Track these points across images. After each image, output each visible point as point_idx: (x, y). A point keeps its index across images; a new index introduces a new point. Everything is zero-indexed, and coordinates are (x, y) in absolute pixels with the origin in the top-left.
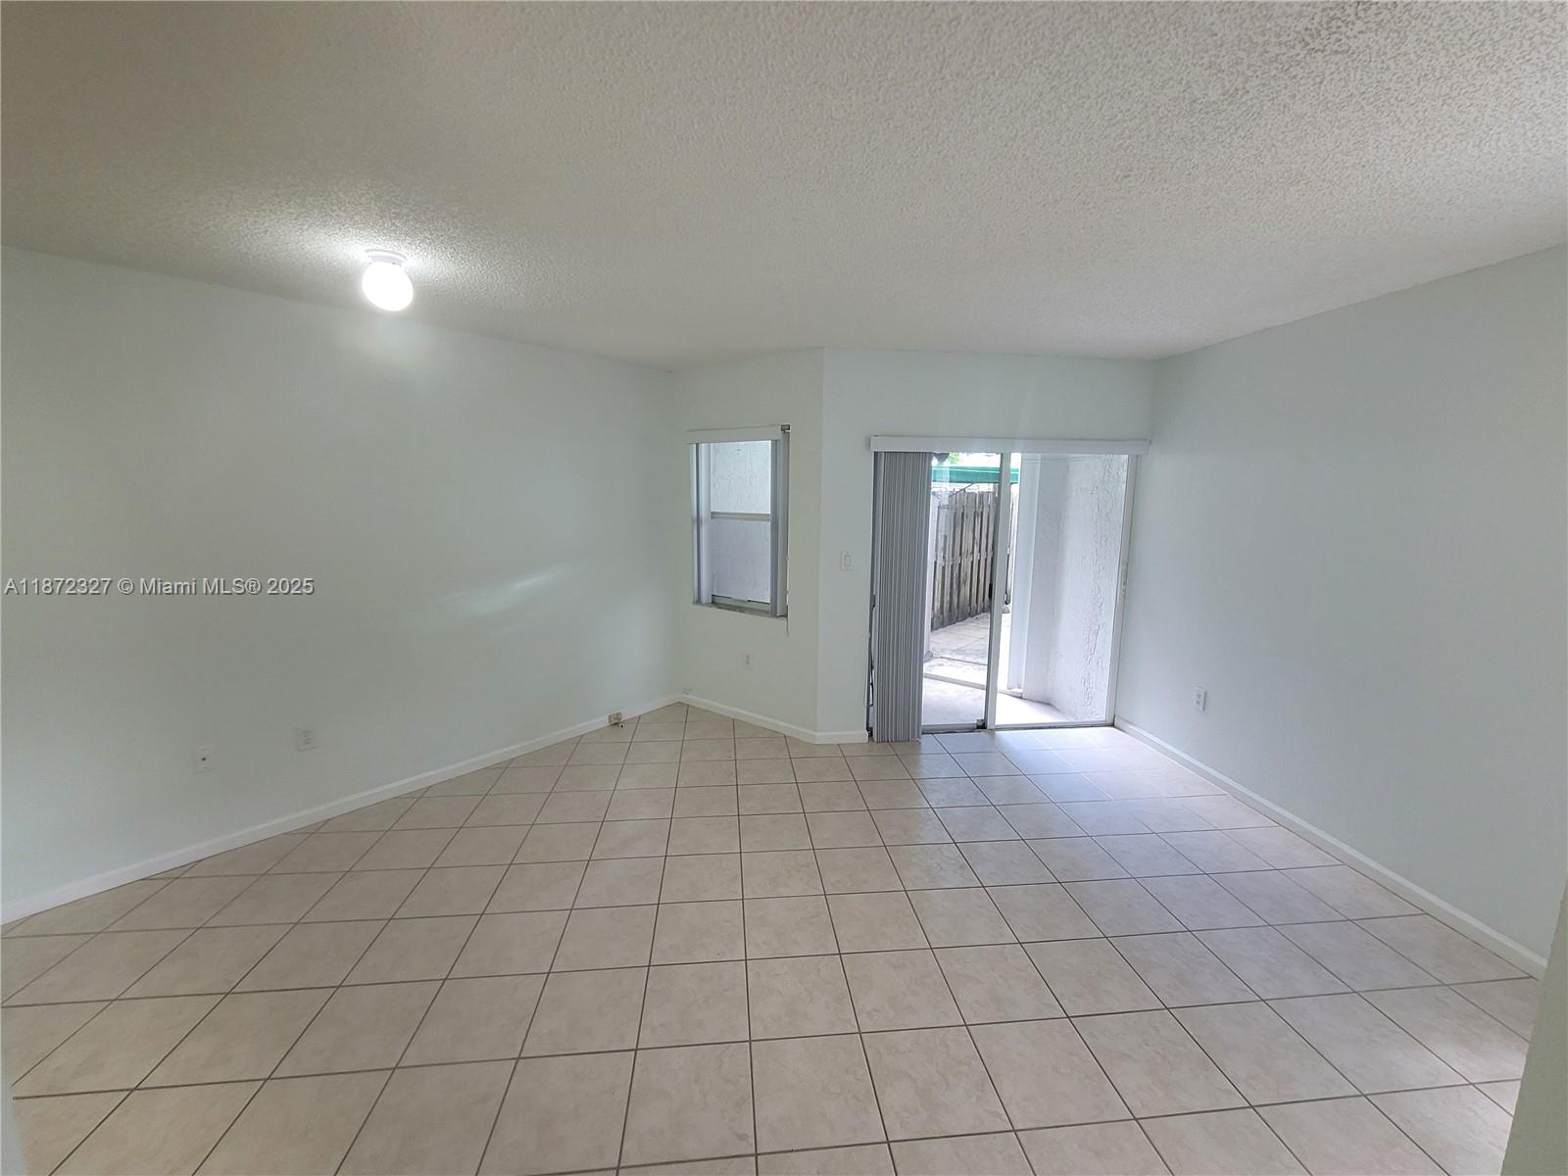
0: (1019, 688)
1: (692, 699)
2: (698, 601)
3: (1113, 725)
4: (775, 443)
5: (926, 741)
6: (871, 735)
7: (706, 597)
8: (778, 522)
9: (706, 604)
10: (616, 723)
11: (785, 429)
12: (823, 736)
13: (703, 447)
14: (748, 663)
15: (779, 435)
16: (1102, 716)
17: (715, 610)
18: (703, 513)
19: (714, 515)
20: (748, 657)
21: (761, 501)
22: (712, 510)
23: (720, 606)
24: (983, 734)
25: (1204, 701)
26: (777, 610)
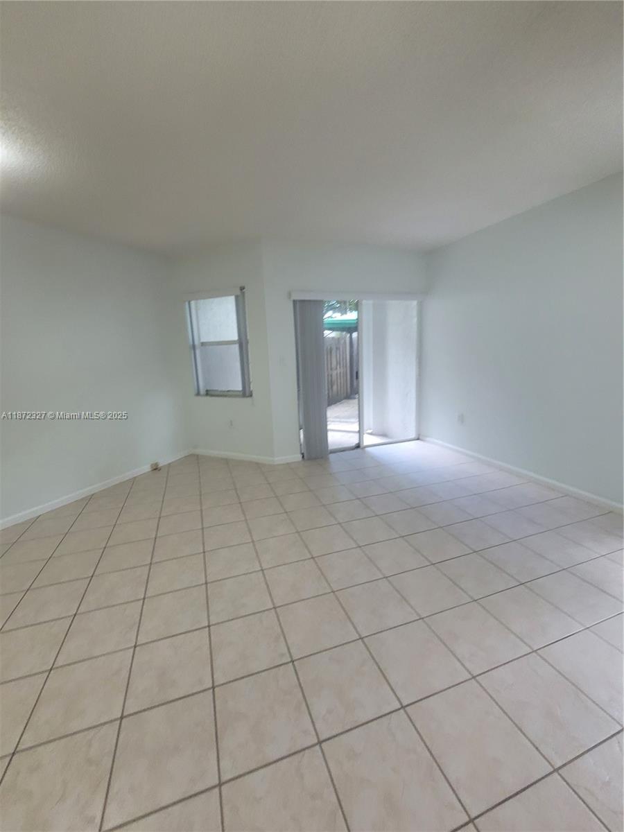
0: (370, 429)
1: (200, 451)
2: (198, 394)
3: (418, 439)
4: (237, 298)
5: (332, 457)
6: (303, 457)
7: (202, 391)
8: (242, 343)
9: (203, 395)
10: (156, 468)
11: (242, 289)
12: (279, 459)
13: (193, 303)
14: (232, 425)
15: (239, 293)
16: (413, 436)
17: (208, 398)
18: (197, 343)
19: (203, 344)
20: (231, 422)
21: (231, 332)
22: (202, 340)
23: (212, 396)
24: (359, 450)
25: (462, 419)
26: (246, 393)
